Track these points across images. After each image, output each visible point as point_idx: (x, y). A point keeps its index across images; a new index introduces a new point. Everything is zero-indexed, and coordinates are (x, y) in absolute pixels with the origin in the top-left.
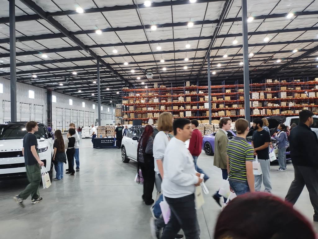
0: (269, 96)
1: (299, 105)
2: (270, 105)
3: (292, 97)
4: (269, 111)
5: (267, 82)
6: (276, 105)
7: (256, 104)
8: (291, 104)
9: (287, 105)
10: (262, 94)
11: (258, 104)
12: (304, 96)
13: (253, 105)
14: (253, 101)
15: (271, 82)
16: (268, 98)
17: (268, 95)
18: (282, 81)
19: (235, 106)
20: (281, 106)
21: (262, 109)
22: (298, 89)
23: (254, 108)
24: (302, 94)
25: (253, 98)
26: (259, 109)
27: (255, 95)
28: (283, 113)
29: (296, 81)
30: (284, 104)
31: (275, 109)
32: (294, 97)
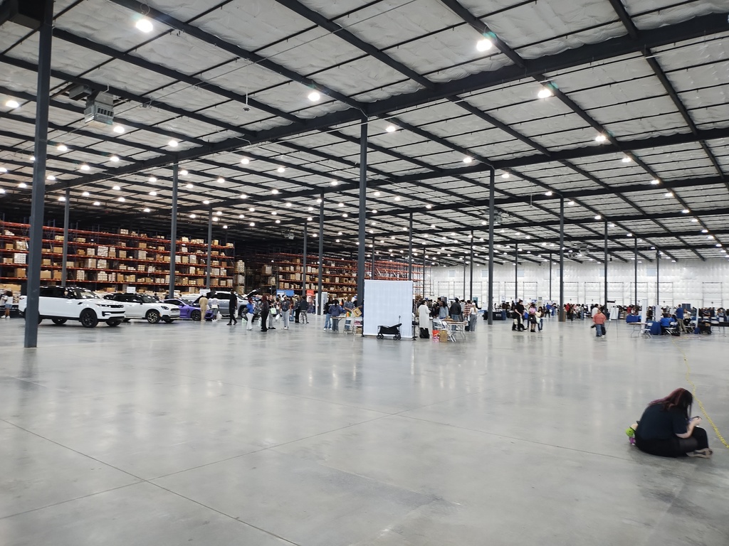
0: (123, 254)
1: (160, 272)
2: (122, 267)
3: (152, 259)
4: (120, 276)
5: (122, 233)
6: (132, 269)
7: (103, 264)
8: (151, 269)
9: (146, 269)
10: (113, 250)
11: (105, 264)
12: (168, 259)
13: (98, 265)
14: (99, 259)
15: (127, 233)
16: (120, 256)
17: (121, 252)
18: (142, 235)
19: (70, 264)
20: (137, 270)
21: (110, 273)
22: (161, 249)
23: (99, 271)
24: (165, 257)
25: (99, 254)
26: (107, 272)
27: (103, 250)
28: (139, 280)
29: (159, 237)
30: (141, 268)
31: (129, 273)
32: (155, 259)
